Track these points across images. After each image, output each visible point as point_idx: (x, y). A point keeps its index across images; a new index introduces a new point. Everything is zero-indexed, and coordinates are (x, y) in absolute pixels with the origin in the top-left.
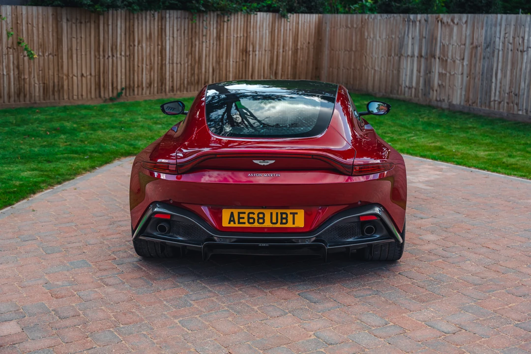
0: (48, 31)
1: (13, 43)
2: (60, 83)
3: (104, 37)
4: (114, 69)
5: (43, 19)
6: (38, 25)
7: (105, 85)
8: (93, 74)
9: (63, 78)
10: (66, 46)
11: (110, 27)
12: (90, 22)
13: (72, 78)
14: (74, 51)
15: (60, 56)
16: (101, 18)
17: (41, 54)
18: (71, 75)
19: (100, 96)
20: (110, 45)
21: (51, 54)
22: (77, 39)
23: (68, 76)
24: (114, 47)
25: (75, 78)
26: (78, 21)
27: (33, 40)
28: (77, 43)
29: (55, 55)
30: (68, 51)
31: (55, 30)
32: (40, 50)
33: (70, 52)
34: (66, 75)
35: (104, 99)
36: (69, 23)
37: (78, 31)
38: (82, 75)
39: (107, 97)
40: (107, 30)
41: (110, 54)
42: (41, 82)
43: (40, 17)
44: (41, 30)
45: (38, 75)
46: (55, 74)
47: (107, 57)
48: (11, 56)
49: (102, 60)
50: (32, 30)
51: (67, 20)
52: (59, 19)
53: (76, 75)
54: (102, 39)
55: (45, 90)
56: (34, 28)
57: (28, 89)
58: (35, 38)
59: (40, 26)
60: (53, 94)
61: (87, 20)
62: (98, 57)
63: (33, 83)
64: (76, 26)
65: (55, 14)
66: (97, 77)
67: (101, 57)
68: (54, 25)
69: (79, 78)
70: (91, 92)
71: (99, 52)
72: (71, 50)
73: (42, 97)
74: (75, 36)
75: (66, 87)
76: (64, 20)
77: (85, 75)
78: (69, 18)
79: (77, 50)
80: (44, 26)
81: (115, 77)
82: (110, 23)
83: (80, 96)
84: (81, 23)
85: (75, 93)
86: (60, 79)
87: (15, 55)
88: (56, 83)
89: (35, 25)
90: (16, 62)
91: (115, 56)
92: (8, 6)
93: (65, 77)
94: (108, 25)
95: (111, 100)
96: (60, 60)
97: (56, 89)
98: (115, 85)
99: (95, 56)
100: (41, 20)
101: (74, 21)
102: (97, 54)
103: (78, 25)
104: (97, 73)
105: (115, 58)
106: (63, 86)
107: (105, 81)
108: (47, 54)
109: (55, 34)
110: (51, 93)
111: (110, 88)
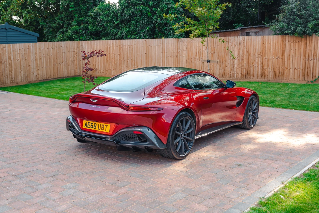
0: (278, 47)
1: (261, 53)
2: (283, 72)
3: (309, 50)
4: (314, 66)
5: (276, 41)
6: (273, 44)
7: (308, 74)
8: (301, 68)
9: (284, 69)
10: (287, 54)
11: (313, 44)
12: (301, 42)
13: (289, 69)
14: (291, 56)
15: (283, 58)
16: (308, 39)
17: (274, 58)
18: (289, 68)
19: (305, 80)
20: (312, 54)
21: (279, 58)
22: (293, 50)
23: (287, 68)
24: (315, 55)
25: (291, 70)
26: (294, 42)
27: (270, 51)
28: (293, 52)
29: (281, 58)
30: (288, 56)
31: (282, 46)
32: (274, 56)
33: (289, 56)
34: (286, 68)
35: (307, 81)
36: (289, 43)
37: (294, 46)
38: (295, 68)
39: (309, 81)
40: (311, 46)
41: (312, 58)
42: (273, 71)
43: (275, 40)
44: (274, 46)
45: (272, 67)
46: (280, 67)
47: (310, 59)
48: (260, 58)
49: (307, 61)
50: (270, 46)
51: (289, 41)
52: (284, 41)
53: (292, 68)
54: (308, 50)
55: (275, 74)
56: (271, 46)
57: (266, 74)
58: (271, 50)
59: (274, 45)
60: (279, 77)
61: (299, 41)
62: (305, 59)
63: (269, 71)
64: (293, 44)
65: (282, 38)
66: (303, 70)
67: (307, 60)
68: (281, 44)
69: (293, 69)
70: (299, 77)
71: (306, 57)
72: (290, 56)
73: (273, 78)
74: (292, 49)
75: (285, 74)
76: (287, 41)
77: (297, 68)
78: (289, 40)
79: (293, 56)
80: (276, 44)
81: (315, 70)
82: (313, 42)
83: (293, 79)
84: (296, 42)
85: (290, 77)
86: (283, 70)
87: (262, 58)
88: (281, 72)
89: (272, 44)
90: (261, 61)
91: (316, 59)
92: (260, 36)
93: (285, 69)
94: (312, 43)
95: (311, 82)
96: (283, 61)
97: (280, 74)
98: (314, 75)
99: (303, 59)
100: (275, 42)
101: (292, 41)
102: (304, 58)
103: (294, 43)
104: (304, 68)
105: (315, 60)
106: (284, 73)
107: (308, 72)
108: (277, 58)
109: (281, 48)
110: (278, 76)
111: (311, 76)
